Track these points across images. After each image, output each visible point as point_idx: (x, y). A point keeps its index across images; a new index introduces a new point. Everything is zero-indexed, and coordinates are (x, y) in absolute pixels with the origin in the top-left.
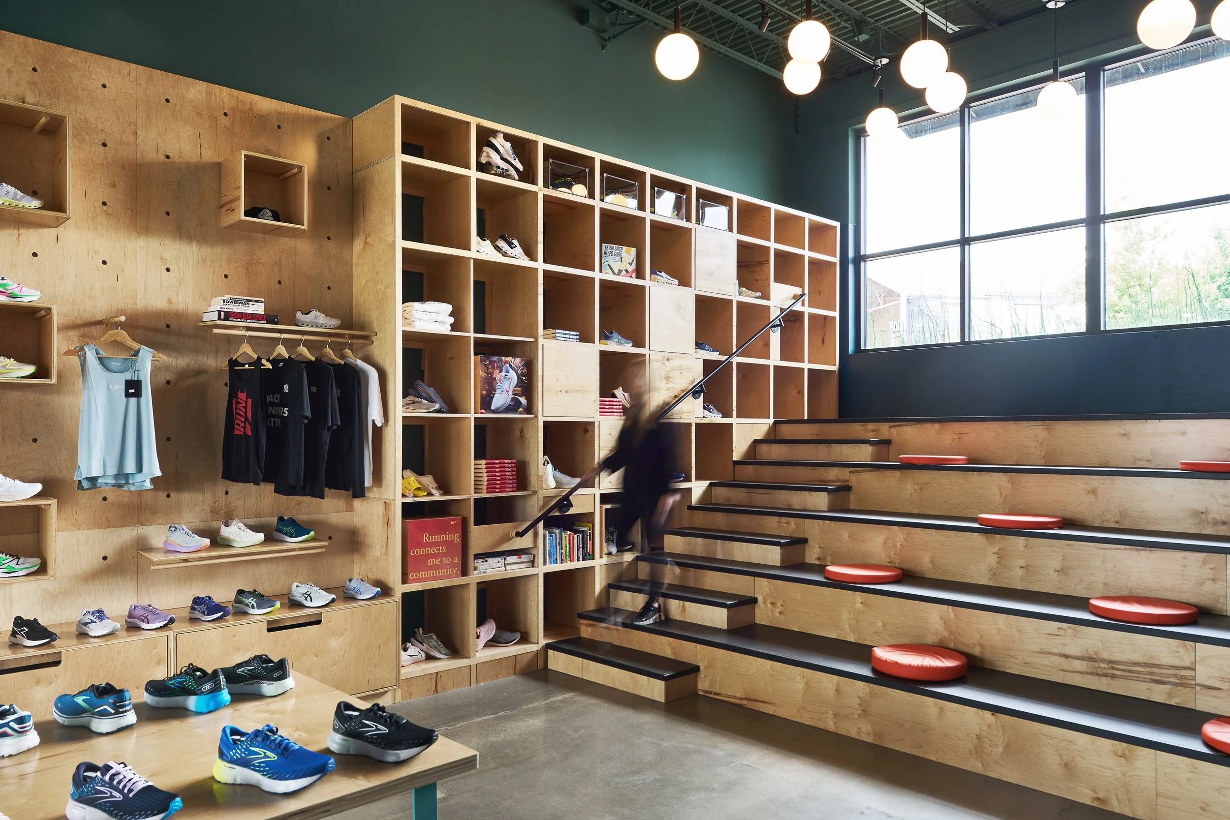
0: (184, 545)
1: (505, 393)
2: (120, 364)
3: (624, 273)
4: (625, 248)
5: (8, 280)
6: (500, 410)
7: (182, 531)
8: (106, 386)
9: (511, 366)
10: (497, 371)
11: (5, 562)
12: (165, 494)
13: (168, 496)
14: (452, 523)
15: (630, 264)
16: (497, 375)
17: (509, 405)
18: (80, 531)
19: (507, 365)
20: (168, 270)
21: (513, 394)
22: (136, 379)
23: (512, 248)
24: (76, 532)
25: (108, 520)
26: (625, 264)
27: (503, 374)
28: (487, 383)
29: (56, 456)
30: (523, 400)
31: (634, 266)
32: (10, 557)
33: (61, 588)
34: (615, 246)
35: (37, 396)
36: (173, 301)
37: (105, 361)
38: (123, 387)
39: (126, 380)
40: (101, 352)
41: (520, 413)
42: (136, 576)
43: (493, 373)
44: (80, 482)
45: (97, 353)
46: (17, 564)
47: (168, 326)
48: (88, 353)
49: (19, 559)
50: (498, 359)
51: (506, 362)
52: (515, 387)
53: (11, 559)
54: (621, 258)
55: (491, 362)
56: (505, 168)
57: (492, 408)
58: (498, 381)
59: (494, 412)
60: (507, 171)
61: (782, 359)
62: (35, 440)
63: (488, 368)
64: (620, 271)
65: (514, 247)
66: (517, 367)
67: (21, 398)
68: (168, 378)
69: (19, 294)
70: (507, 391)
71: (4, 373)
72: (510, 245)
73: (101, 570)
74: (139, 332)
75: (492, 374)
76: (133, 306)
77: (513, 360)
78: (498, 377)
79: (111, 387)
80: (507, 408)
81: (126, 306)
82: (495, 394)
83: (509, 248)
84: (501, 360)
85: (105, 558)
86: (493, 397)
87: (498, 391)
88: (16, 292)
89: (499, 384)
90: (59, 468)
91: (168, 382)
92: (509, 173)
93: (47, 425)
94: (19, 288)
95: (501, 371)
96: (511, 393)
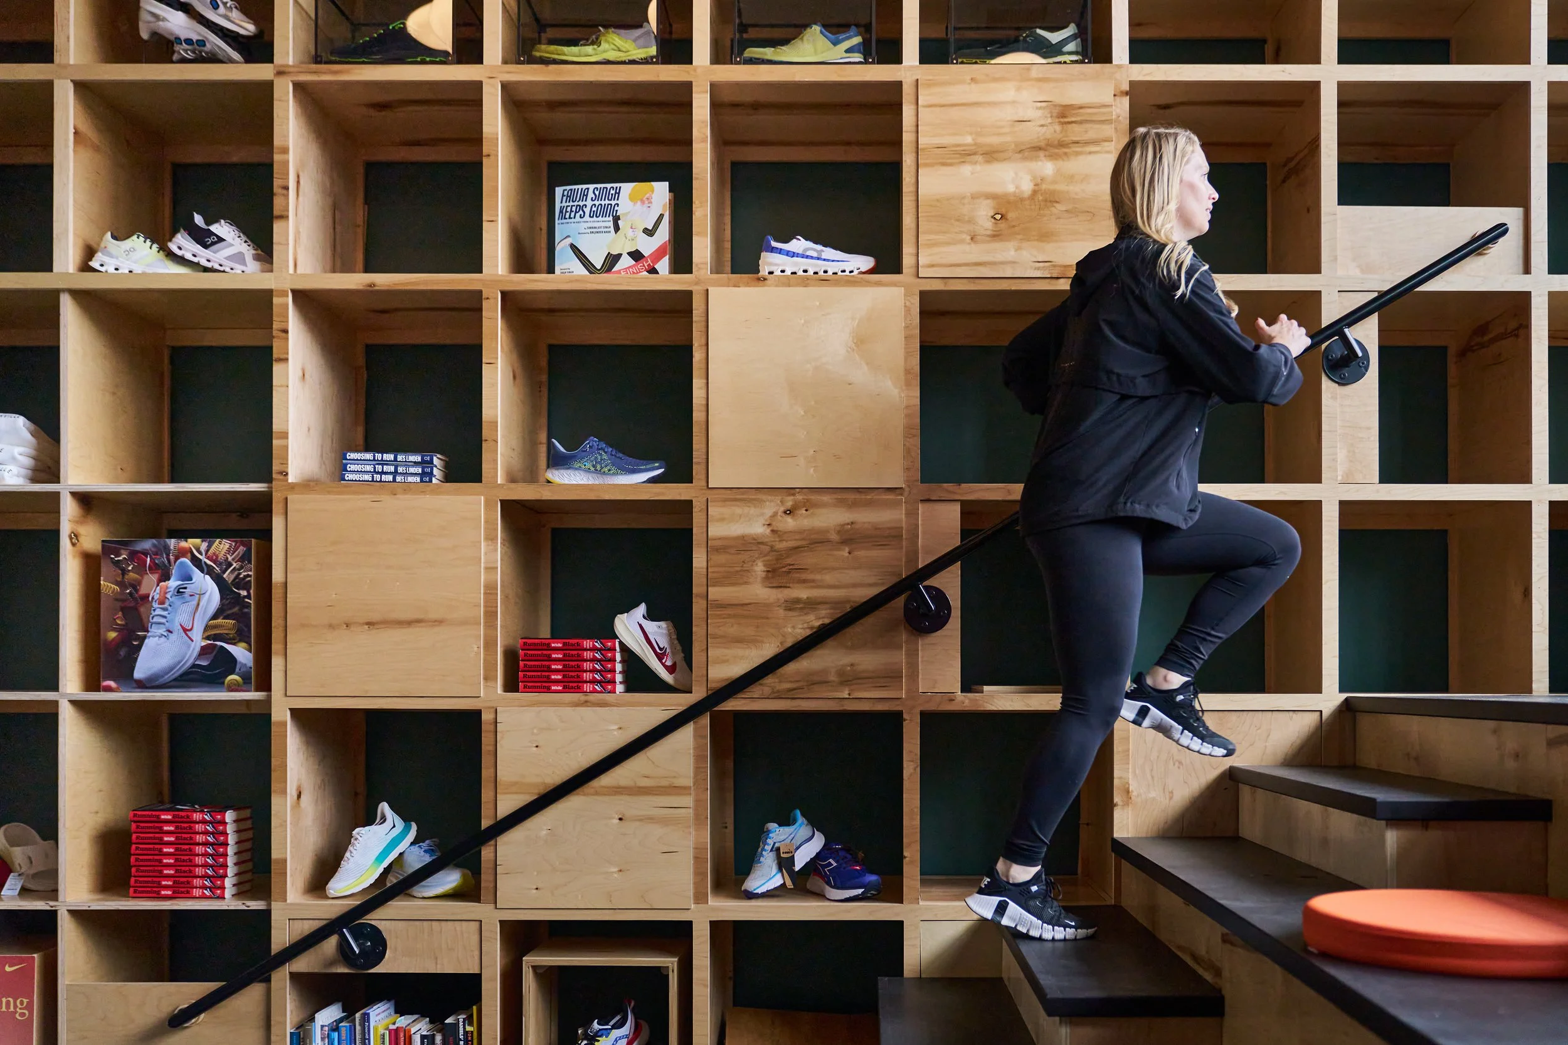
1: (177, 636)
3: (626, 262)
4: (627, 188)
6: (161, 681)
9: (197, 562)
10: (154, 578)
14: (8, 969)
15: (650, 233)
16: (150, 586)
17: (194, 666)
19: (186, 560)
21: (208, 638)
23: (206, 246)
26: (630, 233)
27: (173, 583)
28: (122, 609)
30: (241, 653)
31: (663, 234)
34: (592, 187)
41: (233, 688)
43: (140, 583)
50: (154, 546)
51: (182, 553)
52: (215, 617)
54: (616, 219)
55: (133, 555)
56: (195, 37)
57: (138, 674)
58: (155, 605)
59: (142, 685)
60: (202, 43)
61: (1386, 476)
63: (124, 572)
64: (612, 260)
65: (213, 244)
66: (219, 564)
70: (185, 630)
72: (204, 238)
75: (135, 586)
77: (204, 546)
78: (155, 594)
80: (181, 676)
82: (144, 637)
83: (198, 248)
84: (167, 548)
86: (139, 647)
87: (155, 630)
89: (158, 612)
92: (208, 47)
95: (166, 577)
96: (197, 635)
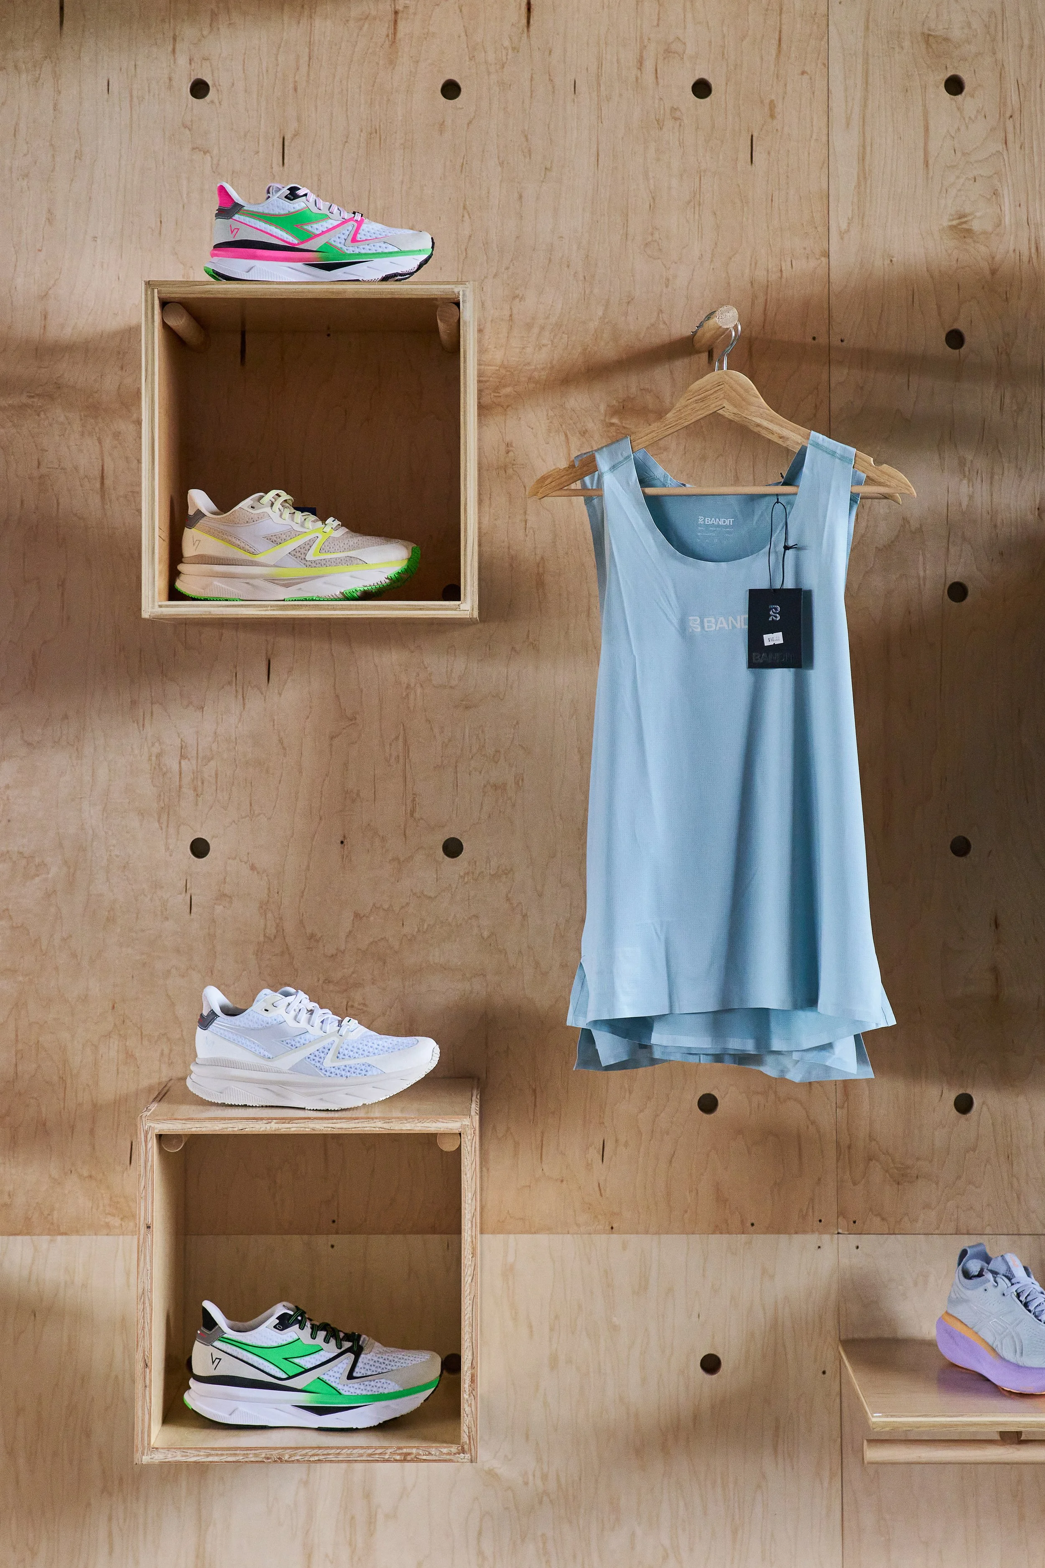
0: (1008, 1354)
2: (729, 521)
5: (312, 197)
7: (1003, 1283)
8: (675, 621)
11: (307, 1362)
12: (951, 1096)
13: (964, 1105)
18: (614, 1237)
20: (954, 85)
22: (789, 584)
24: (604, 1236)
25: (720, 1199)
29: (525, 916)
32: (326, 1340)
33: (545, 1477)
35: (459, 665)
36: (976, 226)
37: (676, 514)
38: (741, 622)
39: (751, 591)
40: (659, 471)
42: (836, 1457)
44: (587, 1036)
45: (644, 481)
46: (350, 1377)
47: (955, 339)
48: (610, 482)
49: (357, 1351)
53: (331, 1350)
62: (453, 848)
67: (404, 679)
68: (957, 572)
69: (351, 249)
71: (304, 580)
73: (696, 1418)
74: (839, 374)
76: (813, 263)
79: (694, 623)
81: (786, 266)
85: (711, 1364)
88: (340, 240)
90: (537, 964)
91: (958, 591)
93: (495, 787)
94: (350, 227)
